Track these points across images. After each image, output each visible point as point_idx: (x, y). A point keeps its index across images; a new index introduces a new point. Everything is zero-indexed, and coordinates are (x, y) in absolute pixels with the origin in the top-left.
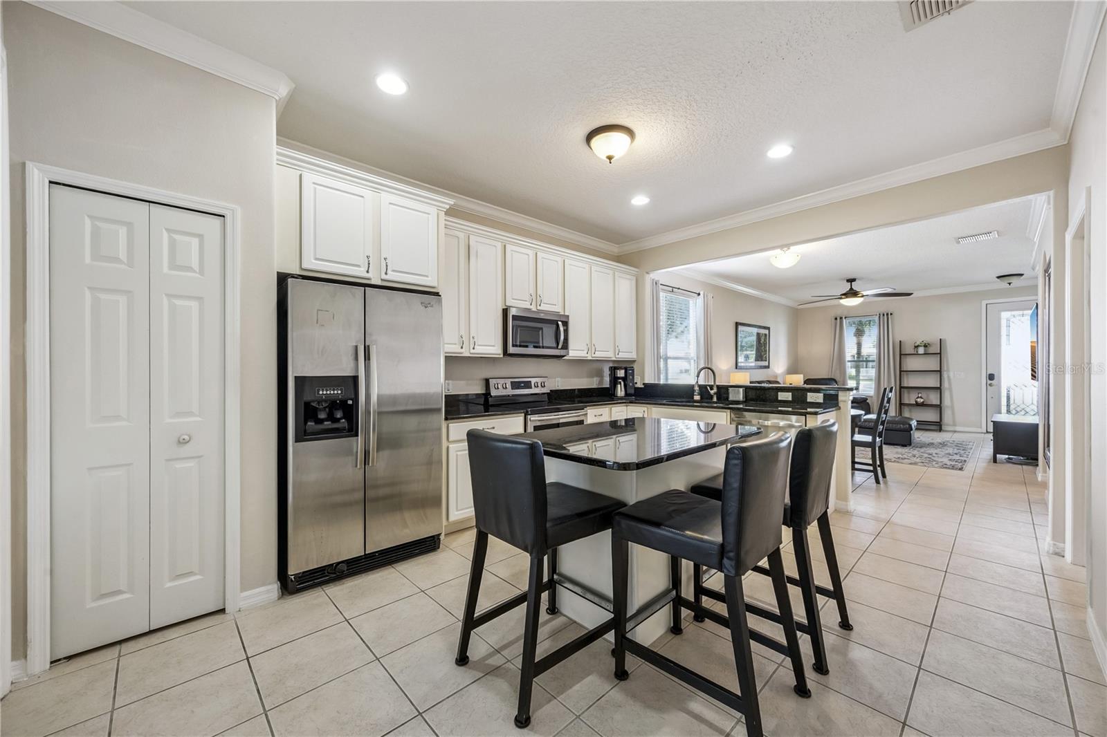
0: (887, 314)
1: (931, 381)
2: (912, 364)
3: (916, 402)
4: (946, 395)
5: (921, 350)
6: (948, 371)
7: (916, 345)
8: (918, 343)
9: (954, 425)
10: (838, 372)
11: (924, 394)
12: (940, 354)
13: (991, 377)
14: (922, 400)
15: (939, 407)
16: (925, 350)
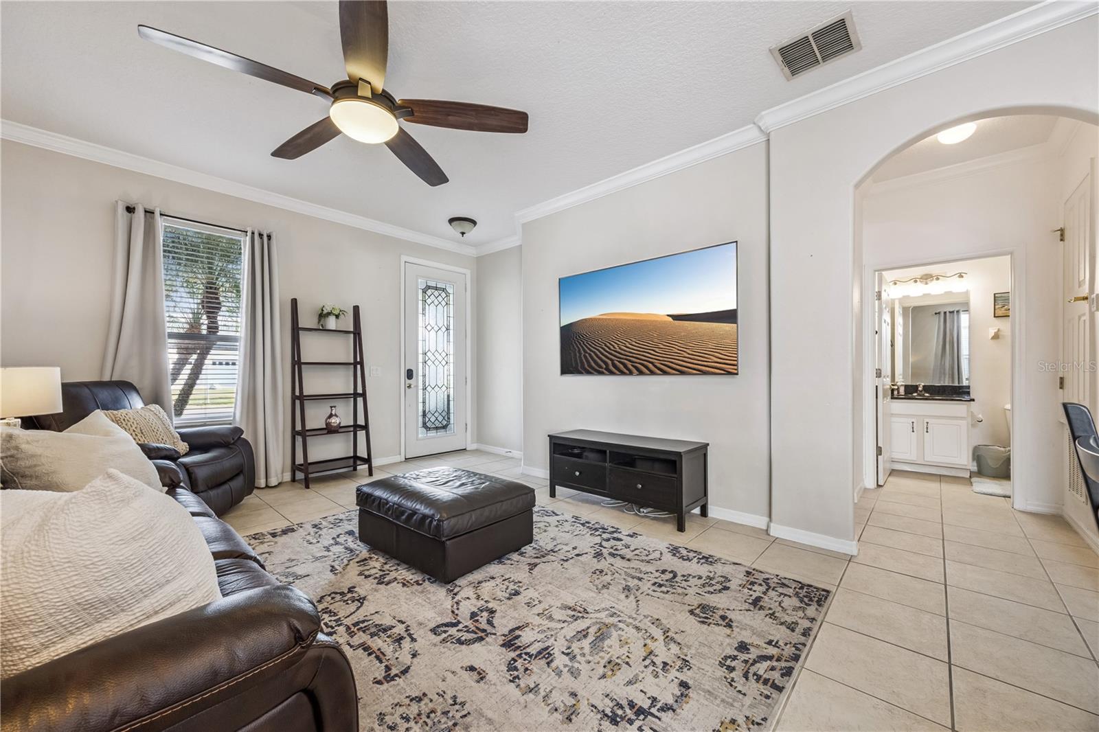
0: (268, 236)
3: (327, 424)
4: (371, 406)
5: (333, 323)
7: (323, 311)
8: (326, 308)
12: (357, 333)
13: (410, 374)
14: (337, 421)
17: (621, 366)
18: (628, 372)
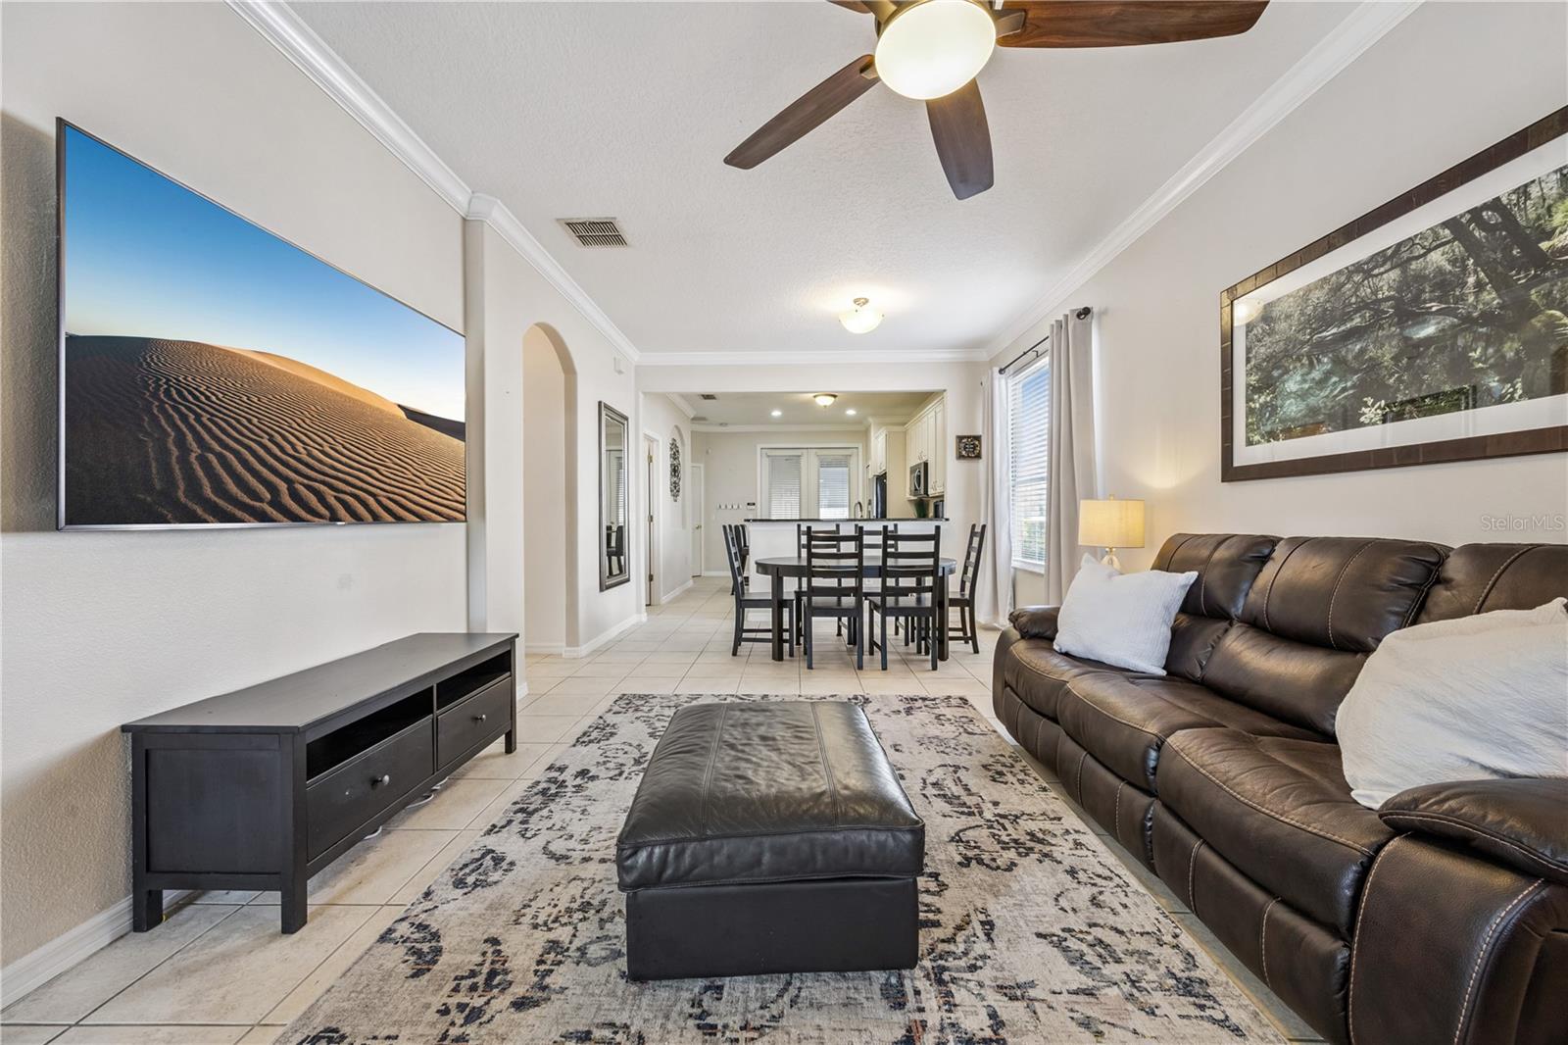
17: (313, 500)
18: (326, 513)
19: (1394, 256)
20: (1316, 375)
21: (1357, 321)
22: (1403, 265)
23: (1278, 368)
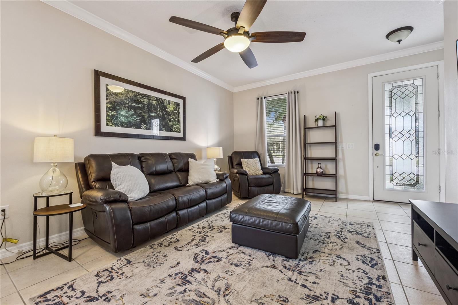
0: (295, 92)
1: (328, 152)
2: (314, 136)
3: (317, 171)
4: (341, 165)
5: (320, 123)
6: (342, 142)
7: (316, 118)
8: (318, 117)
9: (347, 193)
10: (260, 145)
11: (323, 164)
12: (335, 126)
13: (377, 147)
14: (321, 170)
15: (335, 176)
16: (323, 123)
19: (148, 97)
20: (130, 113)
21: (140, 105)
22: (149, 100)
23: (118, 106)
